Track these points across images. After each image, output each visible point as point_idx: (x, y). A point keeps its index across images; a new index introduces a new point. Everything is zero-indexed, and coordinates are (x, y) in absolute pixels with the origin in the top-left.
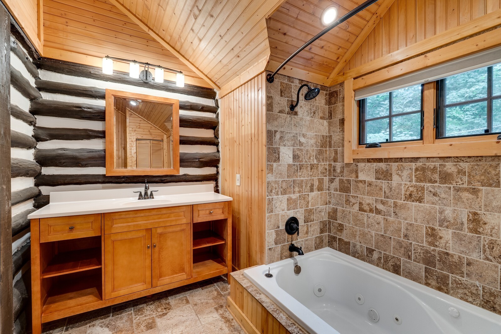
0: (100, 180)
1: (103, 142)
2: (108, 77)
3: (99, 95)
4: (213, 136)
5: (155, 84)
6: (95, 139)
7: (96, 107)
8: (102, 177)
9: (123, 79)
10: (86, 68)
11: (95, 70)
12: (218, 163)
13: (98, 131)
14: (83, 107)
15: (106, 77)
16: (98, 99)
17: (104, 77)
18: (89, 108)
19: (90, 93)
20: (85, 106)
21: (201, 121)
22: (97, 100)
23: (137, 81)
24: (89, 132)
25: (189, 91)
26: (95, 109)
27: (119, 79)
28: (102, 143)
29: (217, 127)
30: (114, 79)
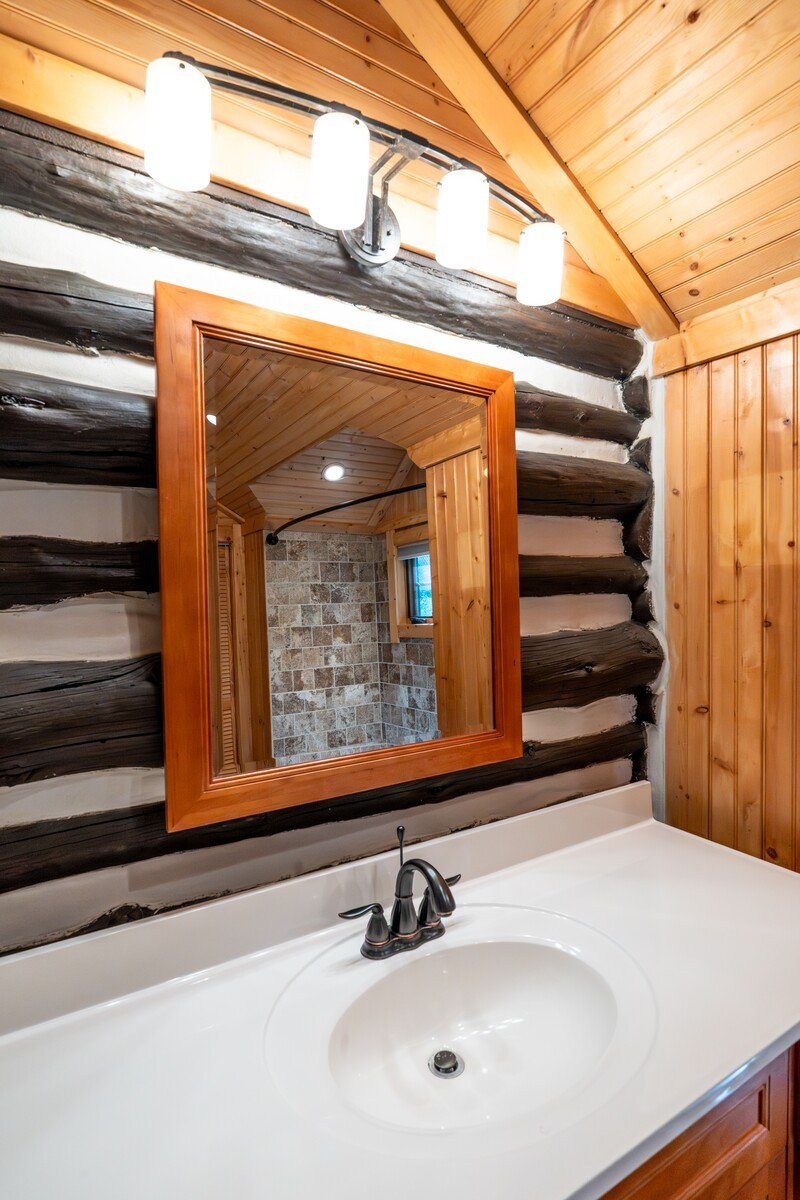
0: (121, 848)
1: (129, 613)
2: (158, 218)
3: (106, 322)
4: (618, 550)
5: (400, 286)
6: (85, 598)
7: (91, 397)
8: (131, 823)
9: (242, 239)
10: (26, 141)
11: (81, 160)
12: (654, 677)
13: (102, 545)
14: (10, 395)
15: (149, 215)
16: (94, 350)
17: (136, 212)
18: (50, 403)
19: (50, 307)
20: (22, 388)
21: (590, 480)
22: (93, 355)
23: (312, 258)
24: (47, 559)
25: (540, 333)
26: (92, 412)
27: (220, 238)
28: (124, 620)
29: (647, 507)
30: (191, 230)
